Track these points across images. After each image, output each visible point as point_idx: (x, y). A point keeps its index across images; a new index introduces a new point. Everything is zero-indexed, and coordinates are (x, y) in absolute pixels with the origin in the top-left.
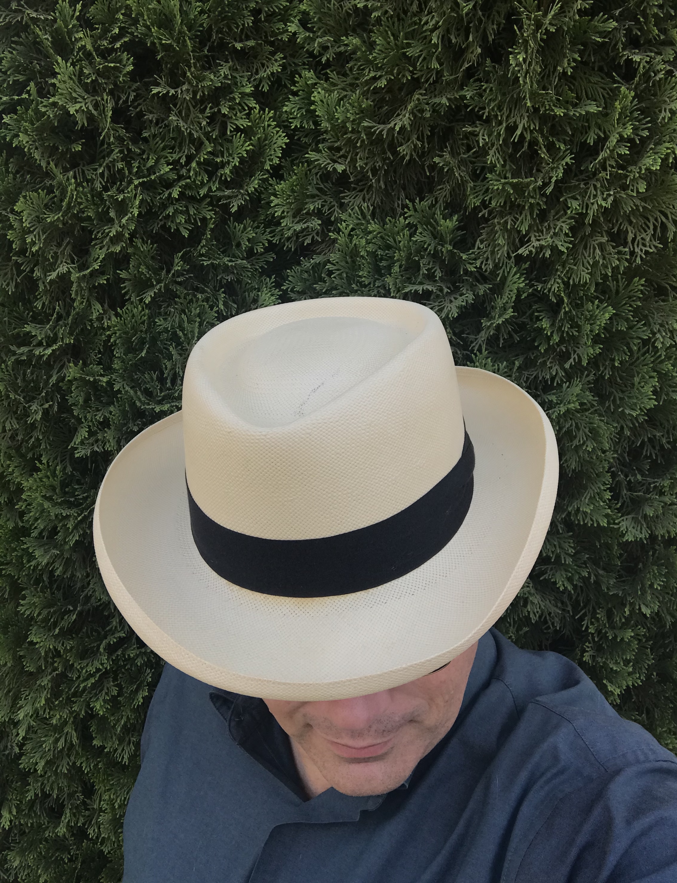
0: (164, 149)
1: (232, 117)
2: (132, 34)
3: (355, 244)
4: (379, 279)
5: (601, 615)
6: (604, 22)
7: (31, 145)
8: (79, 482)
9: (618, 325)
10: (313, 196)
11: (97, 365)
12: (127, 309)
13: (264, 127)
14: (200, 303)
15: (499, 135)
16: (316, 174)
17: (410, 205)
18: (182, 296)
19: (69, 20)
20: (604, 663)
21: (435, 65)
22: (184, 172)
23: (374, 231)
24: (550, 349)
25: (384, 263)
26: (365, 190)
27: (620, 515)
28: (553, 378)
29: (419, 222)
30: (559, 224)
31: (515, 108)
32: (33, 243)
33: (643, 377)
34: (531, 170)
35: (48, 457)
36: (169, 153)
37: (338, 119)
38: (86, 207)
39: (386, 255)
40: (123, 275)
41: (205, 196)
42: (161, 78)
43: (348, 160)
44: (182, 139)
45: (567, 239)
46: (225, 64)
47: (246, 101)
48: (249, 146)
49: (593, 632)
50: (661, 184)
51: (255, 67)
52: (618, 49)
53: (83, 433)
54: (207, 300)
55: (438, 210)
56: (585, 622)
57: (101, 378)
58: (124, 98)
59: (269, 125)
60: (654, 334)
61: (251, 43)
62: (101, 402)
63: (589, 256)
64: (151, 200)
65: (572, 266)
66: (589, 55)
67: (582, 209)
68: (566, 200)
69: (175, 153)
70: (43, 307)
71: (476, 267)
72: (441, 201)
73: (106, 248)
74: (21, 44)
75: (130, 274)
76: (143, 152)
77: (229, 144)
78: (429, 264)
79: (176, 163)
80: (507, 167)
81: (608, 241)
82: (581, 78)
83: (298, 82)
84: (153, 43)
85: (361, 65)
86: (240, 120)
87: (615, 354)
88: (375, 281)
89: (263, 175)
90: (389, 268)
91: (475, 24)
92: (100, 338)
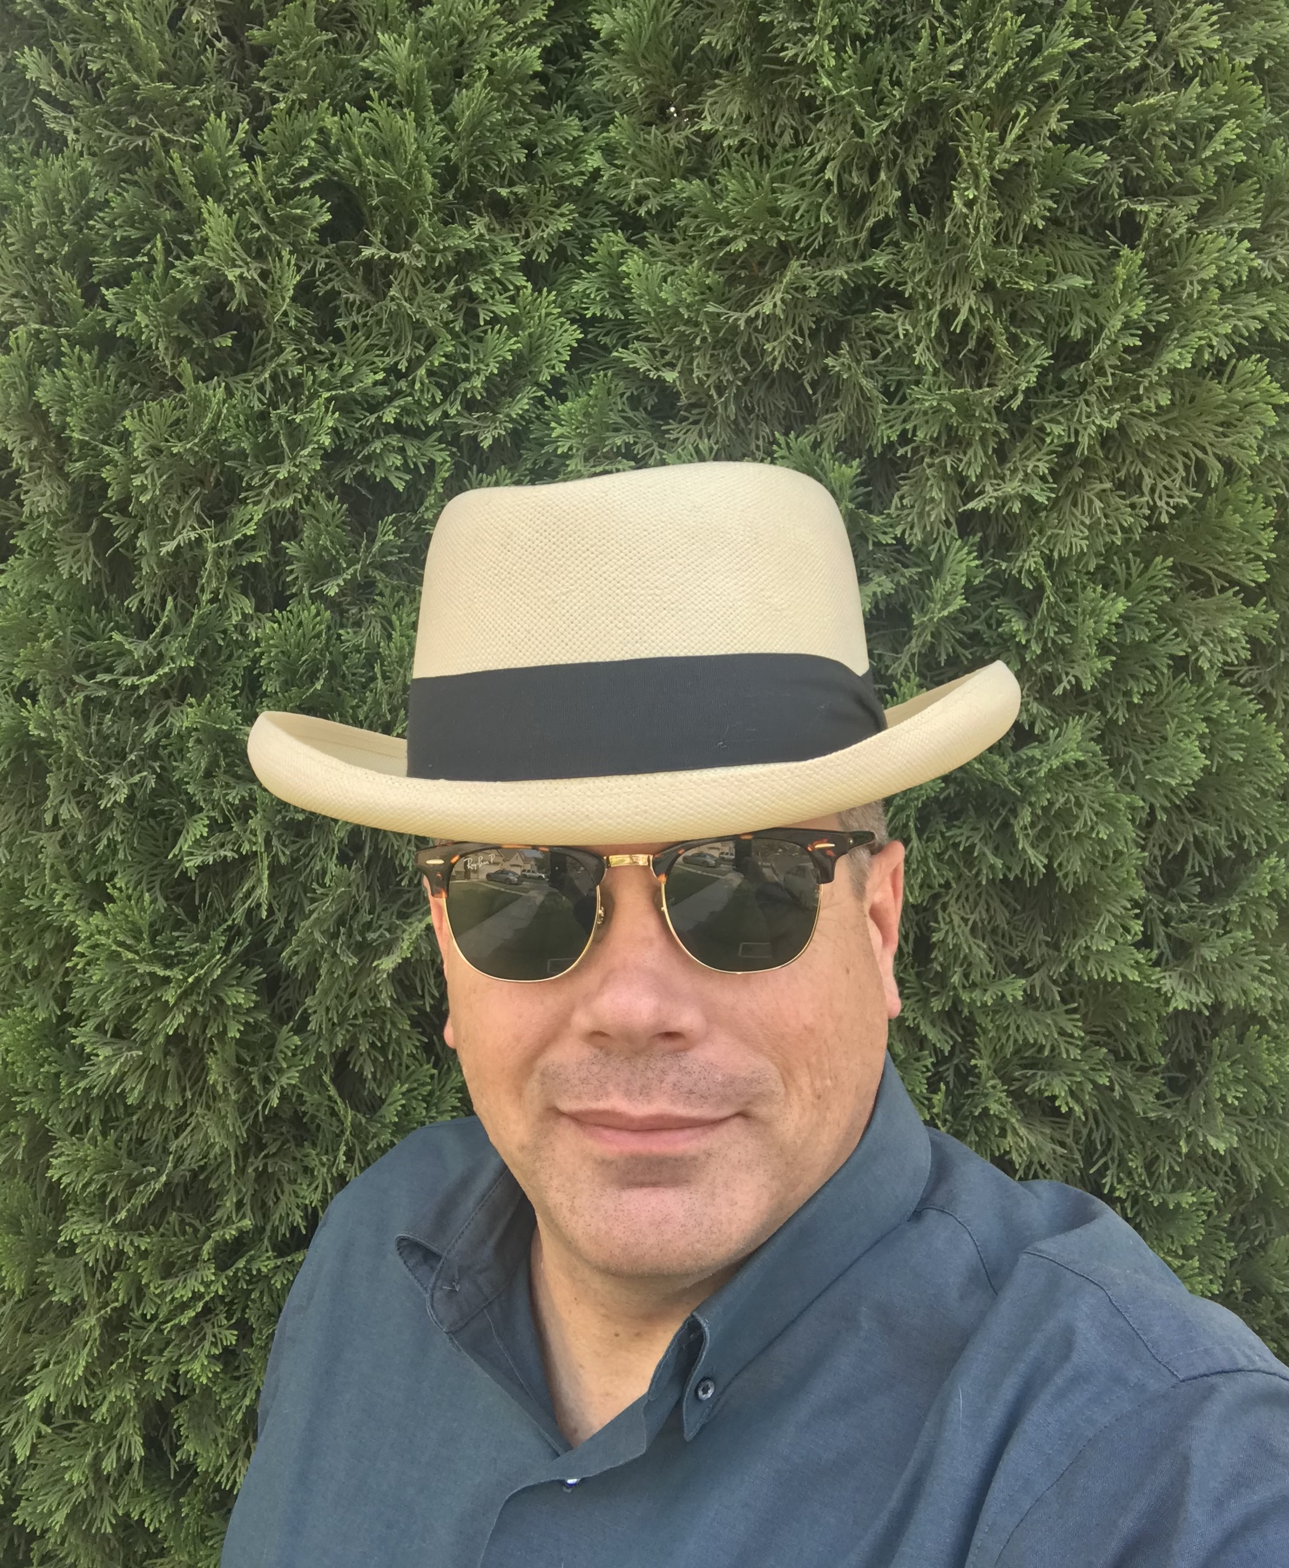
0: (369, 350)
1: (486, 301)
2: (329, 169)
5: (1136, 1164)
6: (1088, 155)
7: (152, 330)
8: (178, 925)
9: (1134, 629)
10: (617, 428)
12: (292, 611)
13: (540, 317)
15: (930, 323)
16: (622, 395)
17: (781, 439)
18: (388, 592)
19: (223, 148)
21: (825, 218)
22: (403, 385)
24: (1027, 669)
26: (703, 421)
27: (1158, 969)
30: (1032, 463)
31: (955, 282)
32: (143, 488)
33: (1182, 723)
35: (126, 879)
36: (378, 356)
37: (666, 301)
38: (234, 436)
40: (291, 548)
41: (436, 426)
42: (375, 235)
43: (679, 368)
44: (400, 336)
45: (1047, 486)
46: (479, 218)
47: (510, 277)
48: (515, 344)
49: (1124, 1196)
50: (1191, 402)
51: (524, 228)
52: (1113, 196)
53: (196, 830)
55: (826, 451)
56: (1107, 1180)
57: (241, 727)
58: (306, 267)
59: (548, 315)
60: (1195, 649)
62: (234, 774)
63: (1083, 513)
64: (343, 430)
66: (1065, 207)
67: (1070, 436)
68: (1042, 423)
69: (389, 355)
70: (139, 609)
71: (895, 538)
72: (830, 439)
73: (264, 504)
74: (135, 183)
75: (302, 547)
76: (334, 353)
77: (478, 345)
79: (389, 370)
80: (942, 378)
81: (1113, 489)
82: (1053, 244)
83: (595, 251)
84: (364, 182)
85: (701, 223)
86: (501, 305)
87: (1132, 683)
89: (536, 392)
91: (888, 158)
92: (238, 663)
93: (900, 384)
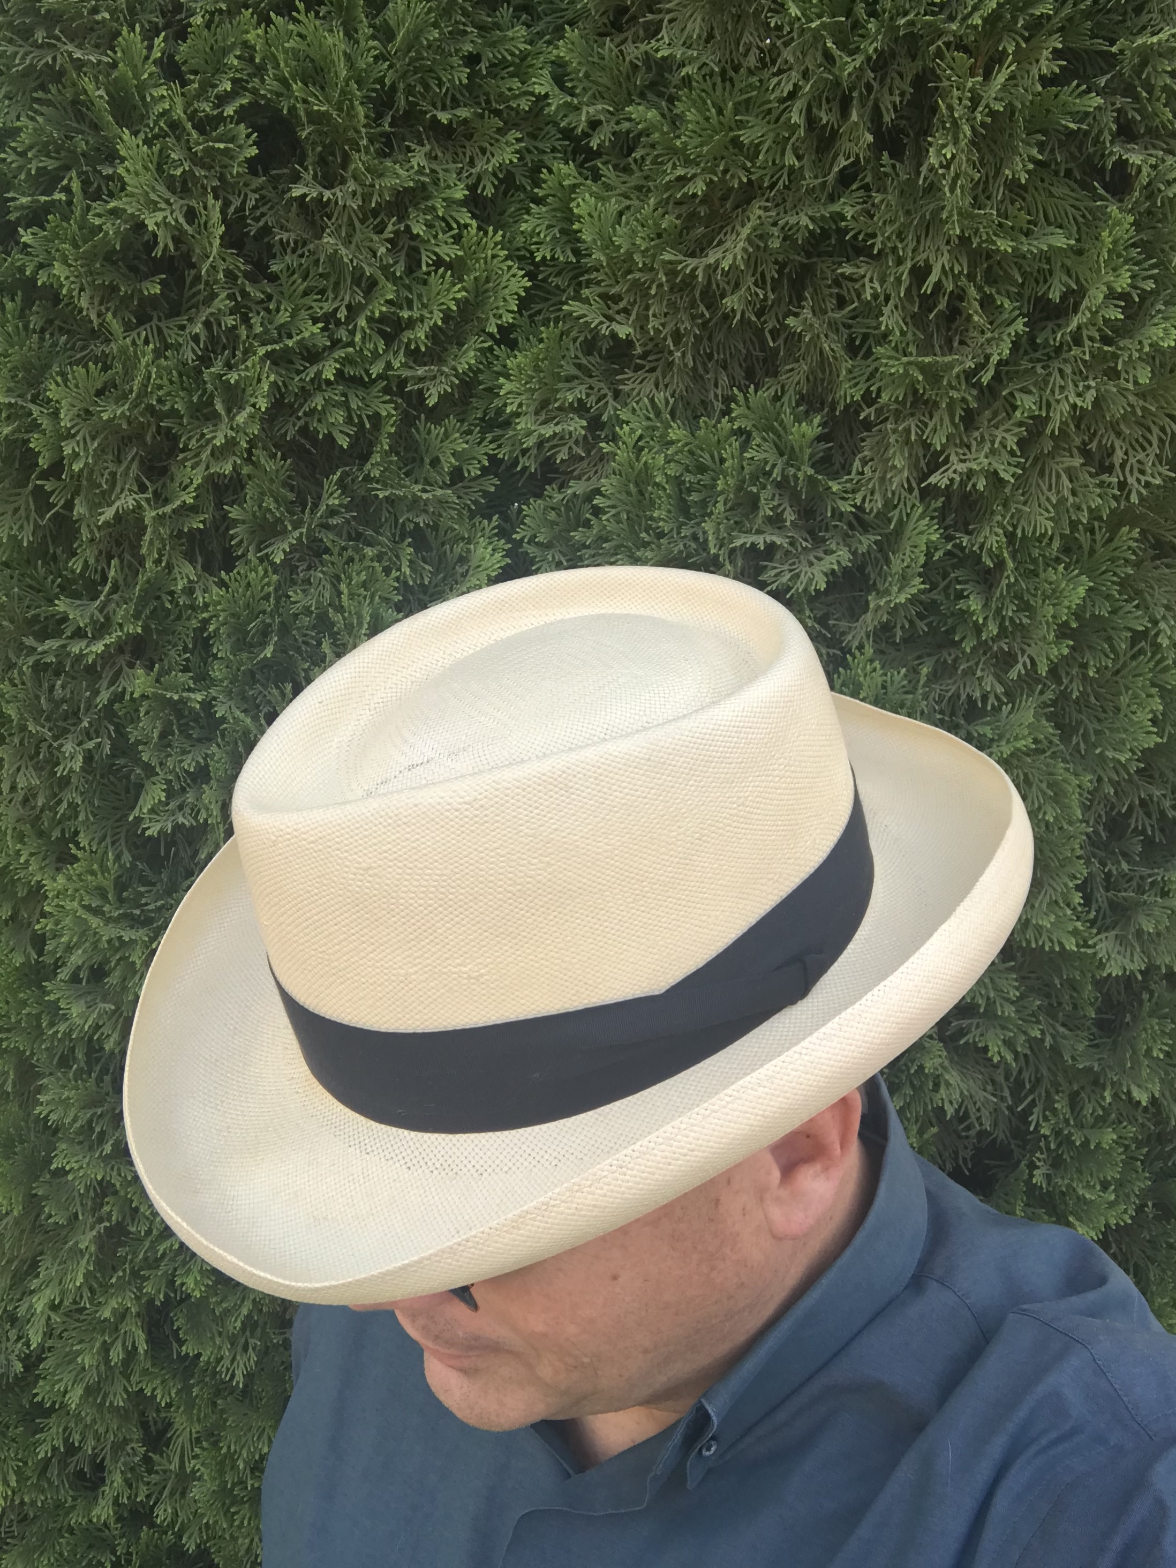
0: (306, 294)
1: (429, 241)
2: (255, 92)
3: (646, 462)
4: (686, 524)
5: (1061, 1104)
6: (1080, 95)
7: (73, 283)
8: (144, 881)
9: (1093, 606)
10: (568, 379)
11: (181, 671)
12: (239, 573)
13: (485, 259)
14: (367, 563)
15: (899, 280)
16: (575, 340)
17: (740, 397)
18: (336, 550)
19: (139, 65)
20: (1069, 1186)
21: (790, 160)
22: (342, 334)
23: (679, 441)
24: (983, 646)
25: (694, 497)
26: (659, 370)
27: (1095, 931)
28: (985, 698)
29: (754, 426)
30: (999, 434)
31: (927, 235)
32: (76, 455)
33: (1136, 696)
34: (950, 341)
35: (90, 837)
36: (316, 301)
37: (620, 247)
38: (169, 394)
39: (698, 483)
40: (234, 513)
41: (380, 376)
42: (306, 169)
43: (633, 317)
44: (339, 278)
45: (1014, 460)
46: (418, 148)
47: (454, 214)
48: (459, 291)
49: (1048, 1133)
51: (468, 154)
52: (1104, 143)
53: (154, 794)
54: (379, 558)
55: (786, 404)
56: (1034, 1118)
57: (192, 696)
58: (236, 203)
59: (494, 257)
60: (1155, 623)
61: (464, 113)
62: (189, 737)
63: (1050, 489)
64: (284, 382)
65: (1020, 506)
66: (1052, 150)
67: (1040, 409)
68: (1011, 394)
69: (326, 300)
70: (84, 570)
71: (855, 506)
72: (791, 391)
73: (203, 466)
74: (49, 103)
75: (246, 511)
76: (270, 298)
77: (422, 289)
78: (773, 499)
79: (329, 320)
80: (910, 336)
81: (1083, 465)
82: (1036, 189)
83: (545, 182)
84: (292, 109)
85: (658, 156)
86: (444, 246)
87: (1088, 655)
88: (679, 528)
89: (483, 342)
90: (703, 504)
91: (861, 93)
92: (187, 624)
93: (865, 337)
